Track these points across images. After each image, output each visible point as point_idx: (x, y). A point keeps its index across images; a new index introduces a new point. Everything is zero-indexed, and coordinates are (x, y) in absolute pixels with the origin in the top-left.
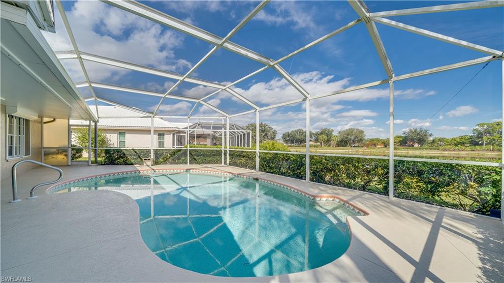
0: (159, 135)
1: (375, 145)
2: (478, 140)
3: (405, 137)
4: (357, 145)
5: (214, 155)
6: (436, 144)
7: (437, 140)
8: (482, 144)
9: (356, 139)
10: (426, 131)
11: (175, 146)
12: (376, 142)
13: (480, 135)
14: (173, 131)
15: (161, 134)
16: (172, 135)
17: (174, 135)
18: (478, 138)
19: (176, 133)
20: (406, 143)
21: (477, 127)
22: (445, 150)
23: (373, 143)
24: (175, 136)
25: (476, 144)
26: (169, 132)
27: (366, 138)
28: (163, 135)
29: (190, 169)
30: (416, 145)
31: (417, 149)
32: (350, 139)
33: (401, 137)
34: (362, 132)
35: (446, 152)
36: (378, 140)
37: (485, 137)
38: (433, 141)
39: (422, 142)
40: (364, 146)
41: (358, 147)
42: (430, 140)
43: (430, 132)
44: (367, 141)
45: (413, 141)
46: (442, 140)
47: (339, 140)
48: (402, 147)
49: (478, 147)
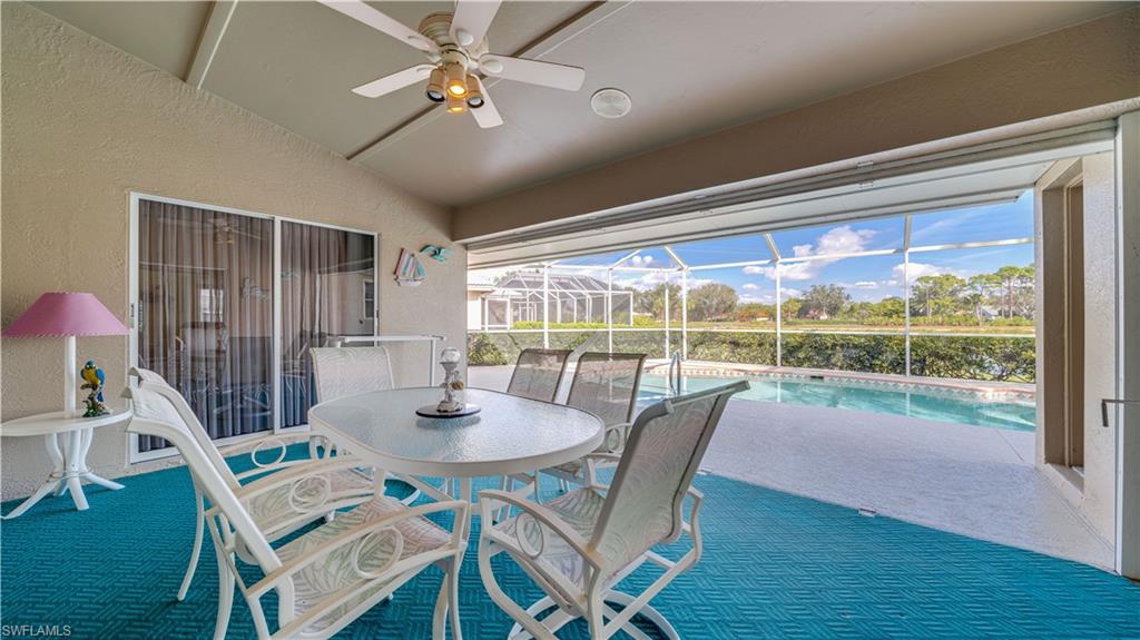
1: (754, 317)
2: (919, 307)
3: (806, 301)
4: (724, 317)
6: (855, 314)
7: (857, 307)
8: (924, 314)
9: (722, 305)
10: (840, 289)
11: (487, 326)
12: (753, 311)
13: (921, 298)
16: (480, 300)
17: (483, 299)
18: (919, 302)
19: (488, 296)
20: (807, 313)
21: (918, 284)
22: (873, 324)
23: (750, 314)
24: (486, 303)
25: (916, 314)
27: (738, 303)
30: (824, 317)
31: (825, 322)
32: (711, 306)
33: (798, 301)
34: (731, 291)
35: (876, 329)
36: (759, 306)
37: (930, 303)
38: (852, 309)
39: (833, 310)
40: (735, 320)
41: (725, 320)
42: (846, 305)
43: (846, 292)
44: (741, 309)
45: (819, 307)
46: (864, 306)
47: (693, 306)
48: (803, 321)
49: (921, 319)
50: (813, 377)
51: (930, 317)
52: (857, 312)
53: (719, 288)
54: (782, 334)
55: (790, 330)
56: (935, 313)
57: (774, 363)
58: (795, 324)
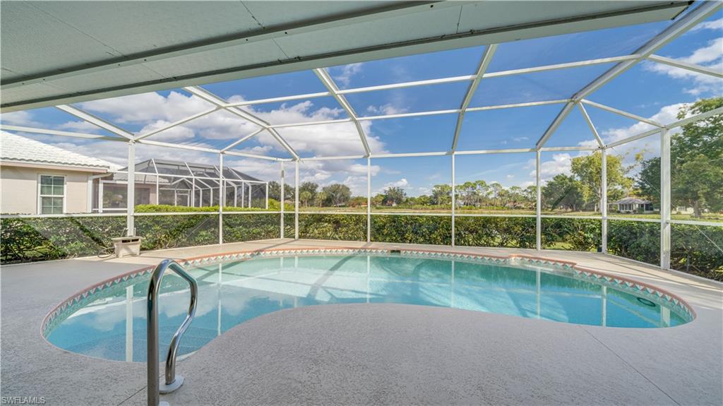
0: (46, 181)
1: (359, 204)
2: (435, 200)
3: (386, 196)
4: (343, 204)
5: (263, 223)
7: (409, 200)
8: (437, 204)
9: (342, 197)
10: (402, 190)
11: (101, 209)
12: (360, 201)
13: (436, 196)
14: (94, 174)
15: (53, 180)
16: (90, 182)
17: (96, 182)
19: (103, 179)
20: (386, 202)
21: (434, 188)
22: (416, 209)
23: (358, 202)
24: (101, 186)
25: (434, 204)
26: (80, 174)
27: (351, 196)
28: (59, 182)
29: (262, 251)
30: (394, 205)
31: (395, 208)
32: (336, 198)
33: (382, 196)
34: (347, 189)
35: (418, 211)
37: (439, 198)
38: (407, 201)
39: (399, 201)
40: (349, 206)
41: (344, 206)
42: (404, 199)
43: (404, 192)
44: (352, 199)
45: (392, 200)
46: (412, 199)
47: (325, 197)
48: (384, 207)
49: (436, 206)
50: (393, 251)
51: (439, 205)
52: (408, 203)
53: (341, 187)
54: (371, 216)
55: (377, 213)
56: (441, 204)
57: (366, 239)
58: (380, 208)
